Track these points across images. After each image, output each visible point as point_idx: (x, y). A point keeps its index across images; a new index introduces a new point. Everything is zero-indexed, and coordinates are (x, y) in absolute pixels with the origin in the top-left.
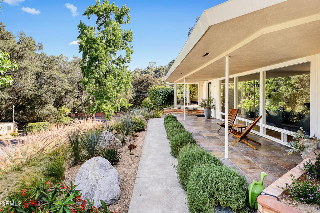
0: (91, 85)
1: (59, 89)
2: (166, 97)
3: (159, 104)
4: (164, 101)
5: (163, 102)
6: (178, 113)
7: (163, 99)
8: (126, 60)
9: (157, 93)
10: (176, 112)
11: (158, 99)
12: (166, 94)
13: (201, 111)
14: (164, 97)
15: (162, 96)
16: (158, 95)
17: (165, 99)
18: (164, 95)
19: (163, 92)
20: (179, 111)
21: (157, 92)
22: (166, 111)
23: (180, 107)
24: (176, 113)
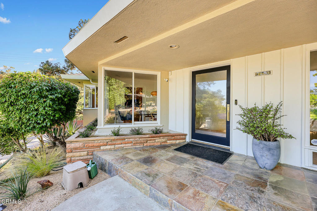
3: (39, 124)
5: (54, 116)
7: (55, 110)
9: (35, 89)
10: (112, 147)
11: (36, 110)
12: (64, 96)
13: (176, 135)
15: (52, 100)
16: (36, 97)
17: (60, 110)
18: (59, 99)
19: (55, 89)
20: (119, 142)
21: (32, 88)
22: (76, 149)
23: (118, 130)
24: (110, 150)
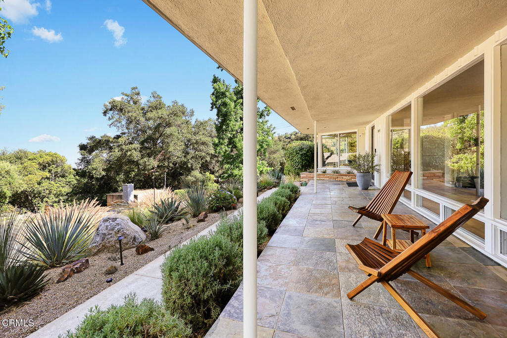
0: (223, 146)
1: (203, 154)
2: (307, 156)
3: (297, 166)
4: (304, 163)
5: (302, 163)
6: (321, 180)
8: (265, 113)
9: (294, 150)
10: (319, 178)
11: (295, 160)
12: (307, 152)
14: (305, 157)
15: (301, 155)
20: (322, 176)
22: (304, 177)
